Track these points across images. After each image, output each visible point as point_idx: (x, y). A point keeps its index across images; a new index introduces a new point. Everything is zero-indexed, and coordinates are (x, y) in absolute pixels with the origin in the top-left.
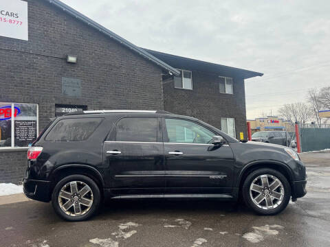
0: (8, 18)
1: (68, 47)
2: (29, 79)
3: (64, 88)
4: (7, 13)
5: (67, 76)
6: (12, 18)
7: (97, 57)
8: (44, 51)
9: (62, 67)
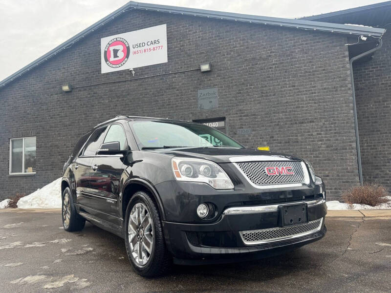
0: (152, 46)
1: (203, 55)
2: (169, 99)
3: (200, 102)
4: (152, 43)
5: (204, 88)
6: (155, 45)
7: (236, 55)
8: (181, 68)
9: (198, 79)
